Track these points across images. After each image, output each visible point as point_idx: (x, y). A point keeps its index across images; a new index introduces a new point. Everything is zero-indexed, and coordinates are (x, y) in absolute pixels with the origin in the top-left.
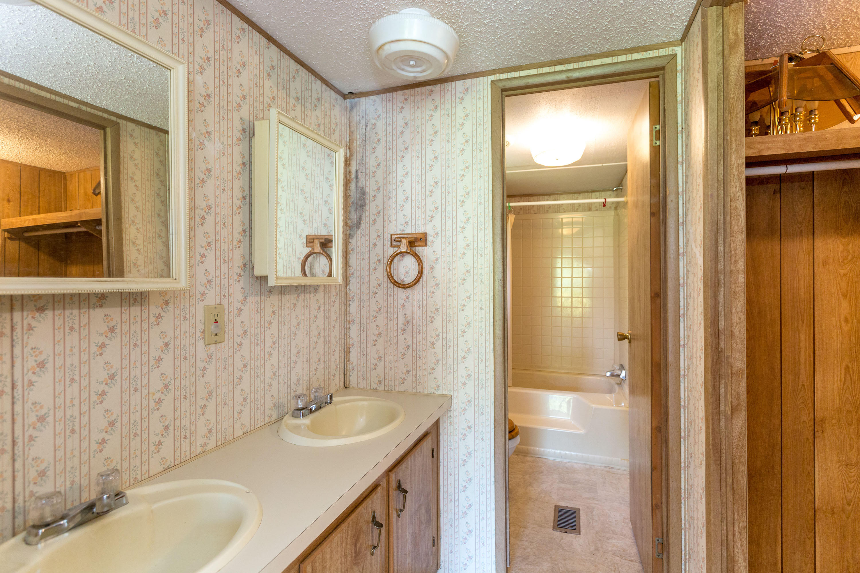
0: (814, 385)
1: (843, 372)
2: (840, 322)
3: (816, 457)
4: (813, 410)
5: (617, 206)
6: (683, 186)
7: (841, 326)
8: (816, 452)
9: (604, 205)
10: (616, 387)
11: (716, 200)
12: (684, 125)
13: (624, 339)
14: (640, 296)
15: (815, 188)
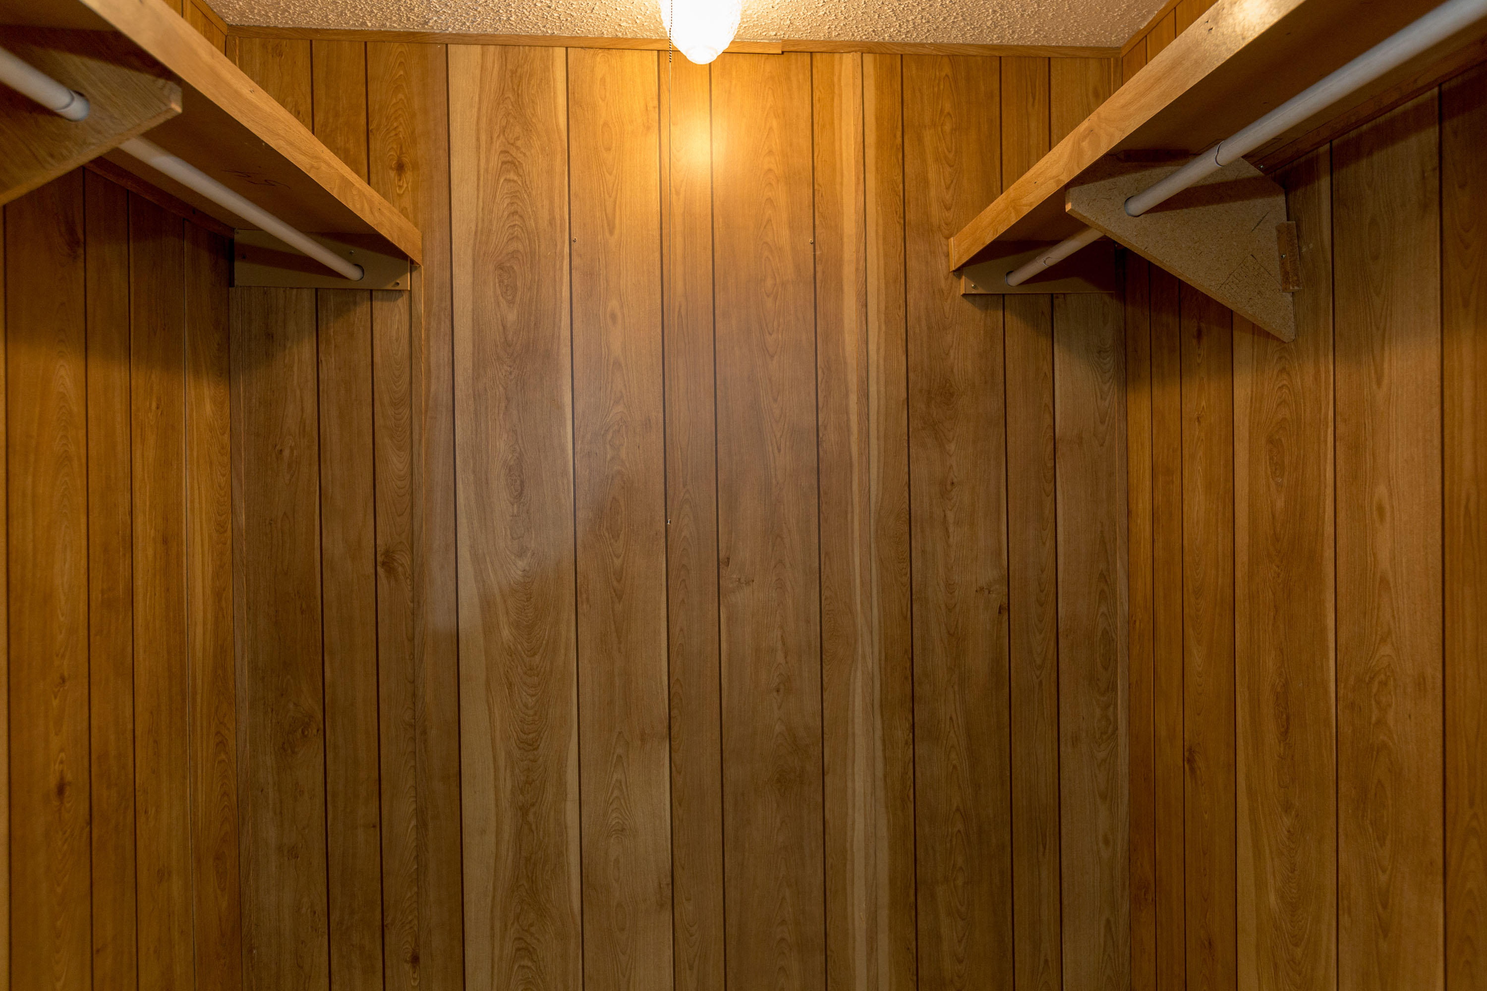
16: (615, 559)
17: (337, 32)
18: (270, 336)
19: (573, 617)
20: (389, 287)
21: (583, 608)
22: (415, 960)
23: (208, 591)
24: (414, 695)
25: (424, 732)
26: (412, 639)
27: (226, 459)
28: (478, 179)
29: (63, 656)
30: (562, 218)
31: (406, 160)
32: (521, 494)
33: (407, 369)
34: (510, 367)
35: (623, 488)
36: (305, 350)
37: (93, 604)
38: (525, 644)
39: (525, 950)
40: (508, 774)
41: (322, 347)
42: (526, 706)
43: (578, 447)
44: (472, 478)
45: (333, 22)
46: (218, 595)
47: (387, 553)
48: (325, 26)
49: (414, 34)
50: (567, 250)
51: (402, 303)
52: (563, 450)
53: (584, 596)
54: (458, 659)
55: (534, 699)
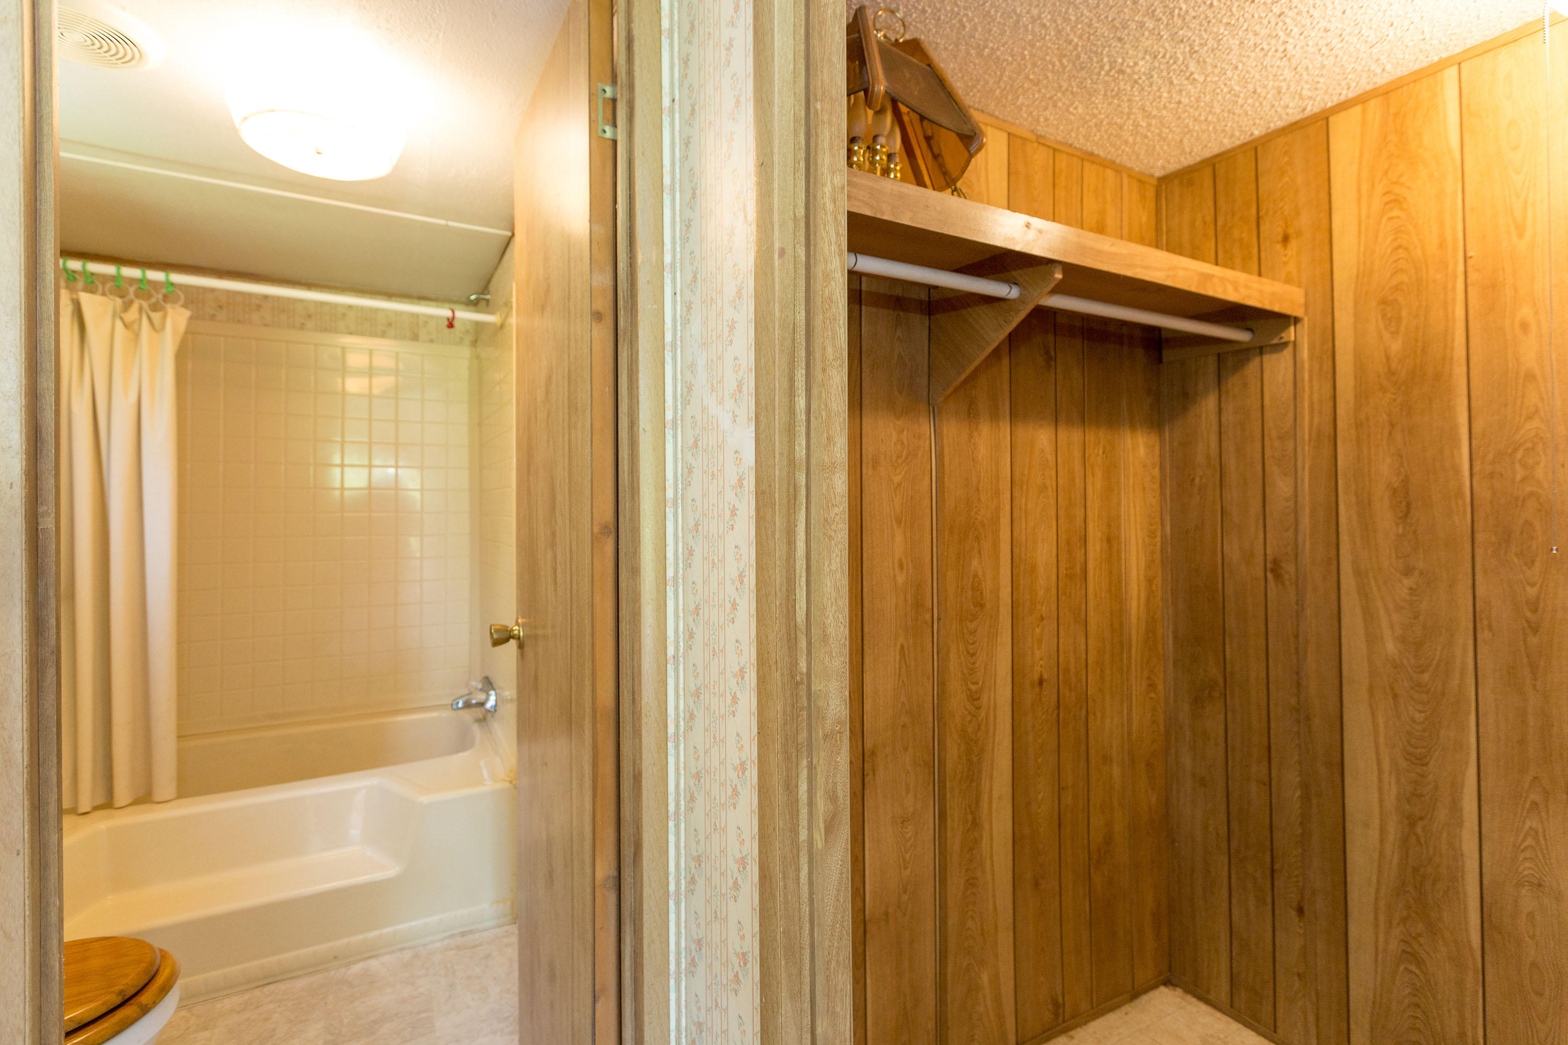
0: (863, 691)
1: (898, 658)
2: (894, 569)
3: (866, 823)
4: (861, 735)
5: (479, 335)
6: (674, 249)
7: (895, 576)
8: (866, 814)
9: (451, 325)
10: (476, 728)
11: (791, 267)
12: (677, 92)
13: (507, 640)
14: (554, 534)
15: (863, 323)
16: (1529, 589)
17: (1234, 149)
18: (1185, 395)
19: (1471, 642)
20: (1275, 341)
21: (1484, 635)
22: (1300, 911)
23: (1142, 577)
24: (1299, 685)
25: (1308, 718)
26: (1297, 636)
27: (1157, 486)
28: (1360, 226)
29: (1043, 603)
30: (1455, 239)
31: (1291, 231)
32: (1406, 515)
33: (1292, 407)
34: (1394, 394)
35: (1540, 511)
36: (1209, 404)
37: (1060, 577)
38: (1413, 661)
39: (1410, 955)
40: (1393, 781)
41: (1223, 398)
42: (1414, 721)
43: (1477, 469)
44: (1353, 499)
45: (1228, 144)
46: (1150, 581)
47: (1276, 562)
48: (1223, 149)
49: (1296, 123)
50: (1461, 268)
51: (1287, 353)
52: (1456, 470)
53: (1485, 622)
54: (1340, 662)
55: (1423, 715)
